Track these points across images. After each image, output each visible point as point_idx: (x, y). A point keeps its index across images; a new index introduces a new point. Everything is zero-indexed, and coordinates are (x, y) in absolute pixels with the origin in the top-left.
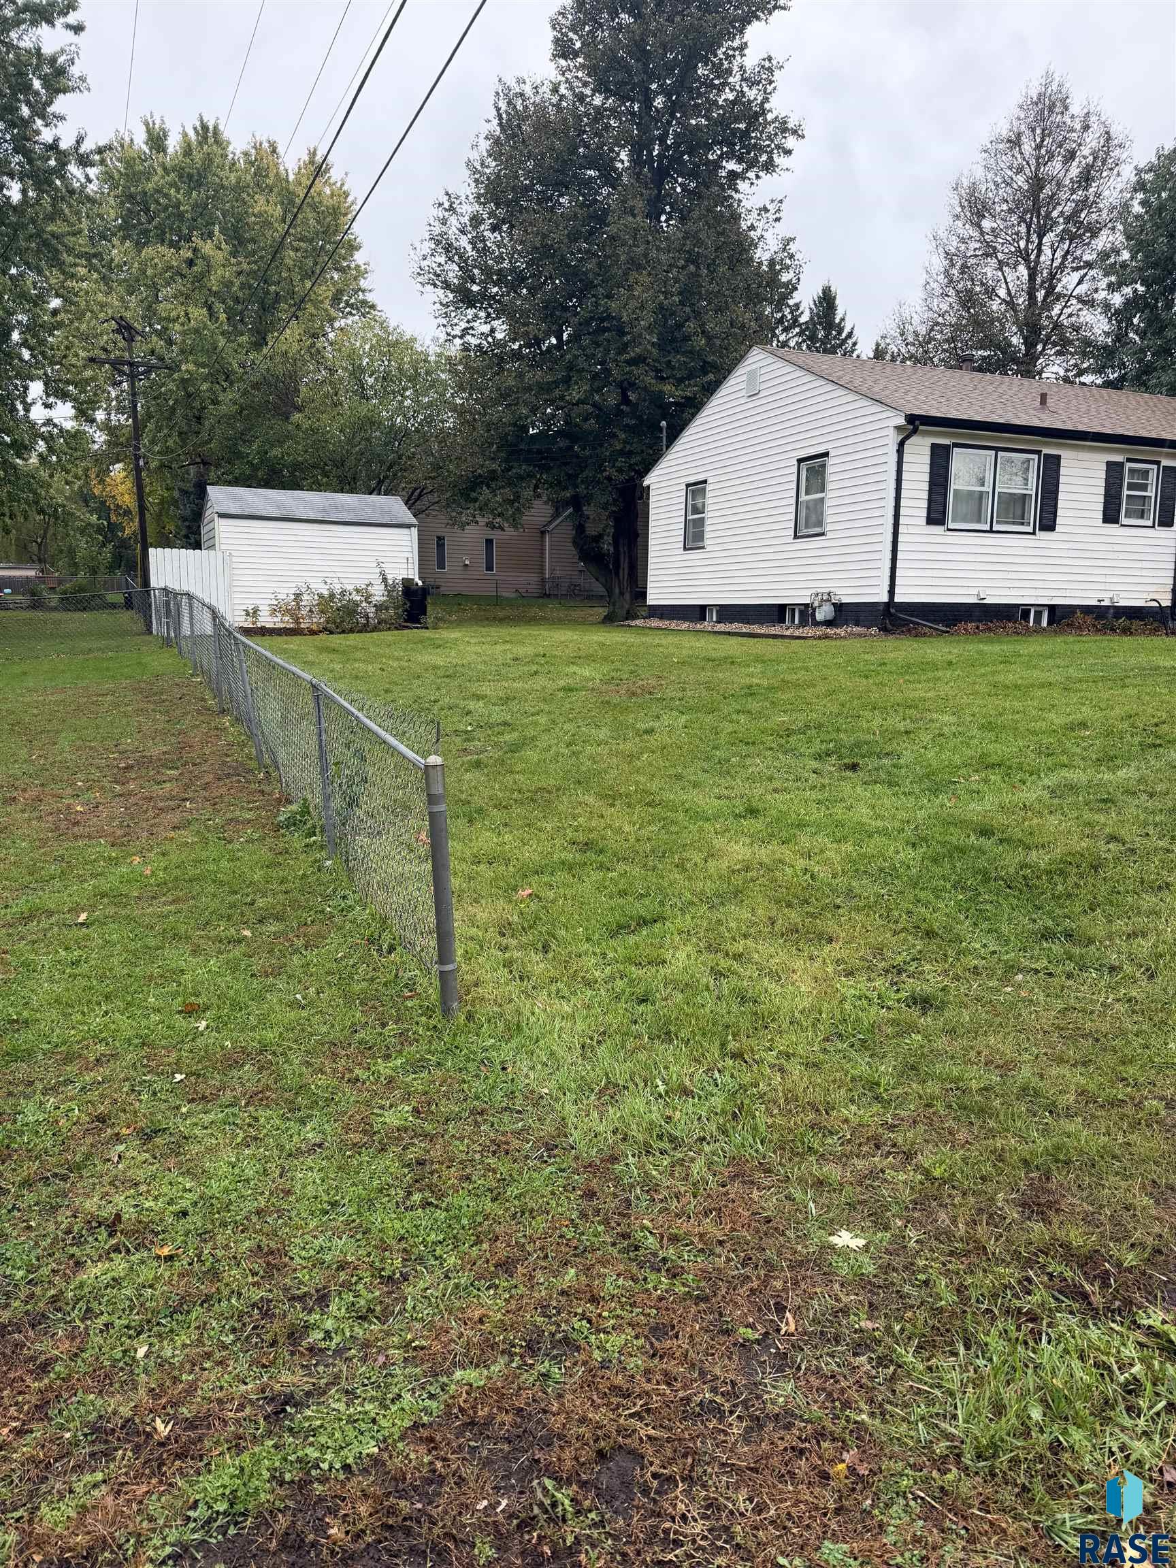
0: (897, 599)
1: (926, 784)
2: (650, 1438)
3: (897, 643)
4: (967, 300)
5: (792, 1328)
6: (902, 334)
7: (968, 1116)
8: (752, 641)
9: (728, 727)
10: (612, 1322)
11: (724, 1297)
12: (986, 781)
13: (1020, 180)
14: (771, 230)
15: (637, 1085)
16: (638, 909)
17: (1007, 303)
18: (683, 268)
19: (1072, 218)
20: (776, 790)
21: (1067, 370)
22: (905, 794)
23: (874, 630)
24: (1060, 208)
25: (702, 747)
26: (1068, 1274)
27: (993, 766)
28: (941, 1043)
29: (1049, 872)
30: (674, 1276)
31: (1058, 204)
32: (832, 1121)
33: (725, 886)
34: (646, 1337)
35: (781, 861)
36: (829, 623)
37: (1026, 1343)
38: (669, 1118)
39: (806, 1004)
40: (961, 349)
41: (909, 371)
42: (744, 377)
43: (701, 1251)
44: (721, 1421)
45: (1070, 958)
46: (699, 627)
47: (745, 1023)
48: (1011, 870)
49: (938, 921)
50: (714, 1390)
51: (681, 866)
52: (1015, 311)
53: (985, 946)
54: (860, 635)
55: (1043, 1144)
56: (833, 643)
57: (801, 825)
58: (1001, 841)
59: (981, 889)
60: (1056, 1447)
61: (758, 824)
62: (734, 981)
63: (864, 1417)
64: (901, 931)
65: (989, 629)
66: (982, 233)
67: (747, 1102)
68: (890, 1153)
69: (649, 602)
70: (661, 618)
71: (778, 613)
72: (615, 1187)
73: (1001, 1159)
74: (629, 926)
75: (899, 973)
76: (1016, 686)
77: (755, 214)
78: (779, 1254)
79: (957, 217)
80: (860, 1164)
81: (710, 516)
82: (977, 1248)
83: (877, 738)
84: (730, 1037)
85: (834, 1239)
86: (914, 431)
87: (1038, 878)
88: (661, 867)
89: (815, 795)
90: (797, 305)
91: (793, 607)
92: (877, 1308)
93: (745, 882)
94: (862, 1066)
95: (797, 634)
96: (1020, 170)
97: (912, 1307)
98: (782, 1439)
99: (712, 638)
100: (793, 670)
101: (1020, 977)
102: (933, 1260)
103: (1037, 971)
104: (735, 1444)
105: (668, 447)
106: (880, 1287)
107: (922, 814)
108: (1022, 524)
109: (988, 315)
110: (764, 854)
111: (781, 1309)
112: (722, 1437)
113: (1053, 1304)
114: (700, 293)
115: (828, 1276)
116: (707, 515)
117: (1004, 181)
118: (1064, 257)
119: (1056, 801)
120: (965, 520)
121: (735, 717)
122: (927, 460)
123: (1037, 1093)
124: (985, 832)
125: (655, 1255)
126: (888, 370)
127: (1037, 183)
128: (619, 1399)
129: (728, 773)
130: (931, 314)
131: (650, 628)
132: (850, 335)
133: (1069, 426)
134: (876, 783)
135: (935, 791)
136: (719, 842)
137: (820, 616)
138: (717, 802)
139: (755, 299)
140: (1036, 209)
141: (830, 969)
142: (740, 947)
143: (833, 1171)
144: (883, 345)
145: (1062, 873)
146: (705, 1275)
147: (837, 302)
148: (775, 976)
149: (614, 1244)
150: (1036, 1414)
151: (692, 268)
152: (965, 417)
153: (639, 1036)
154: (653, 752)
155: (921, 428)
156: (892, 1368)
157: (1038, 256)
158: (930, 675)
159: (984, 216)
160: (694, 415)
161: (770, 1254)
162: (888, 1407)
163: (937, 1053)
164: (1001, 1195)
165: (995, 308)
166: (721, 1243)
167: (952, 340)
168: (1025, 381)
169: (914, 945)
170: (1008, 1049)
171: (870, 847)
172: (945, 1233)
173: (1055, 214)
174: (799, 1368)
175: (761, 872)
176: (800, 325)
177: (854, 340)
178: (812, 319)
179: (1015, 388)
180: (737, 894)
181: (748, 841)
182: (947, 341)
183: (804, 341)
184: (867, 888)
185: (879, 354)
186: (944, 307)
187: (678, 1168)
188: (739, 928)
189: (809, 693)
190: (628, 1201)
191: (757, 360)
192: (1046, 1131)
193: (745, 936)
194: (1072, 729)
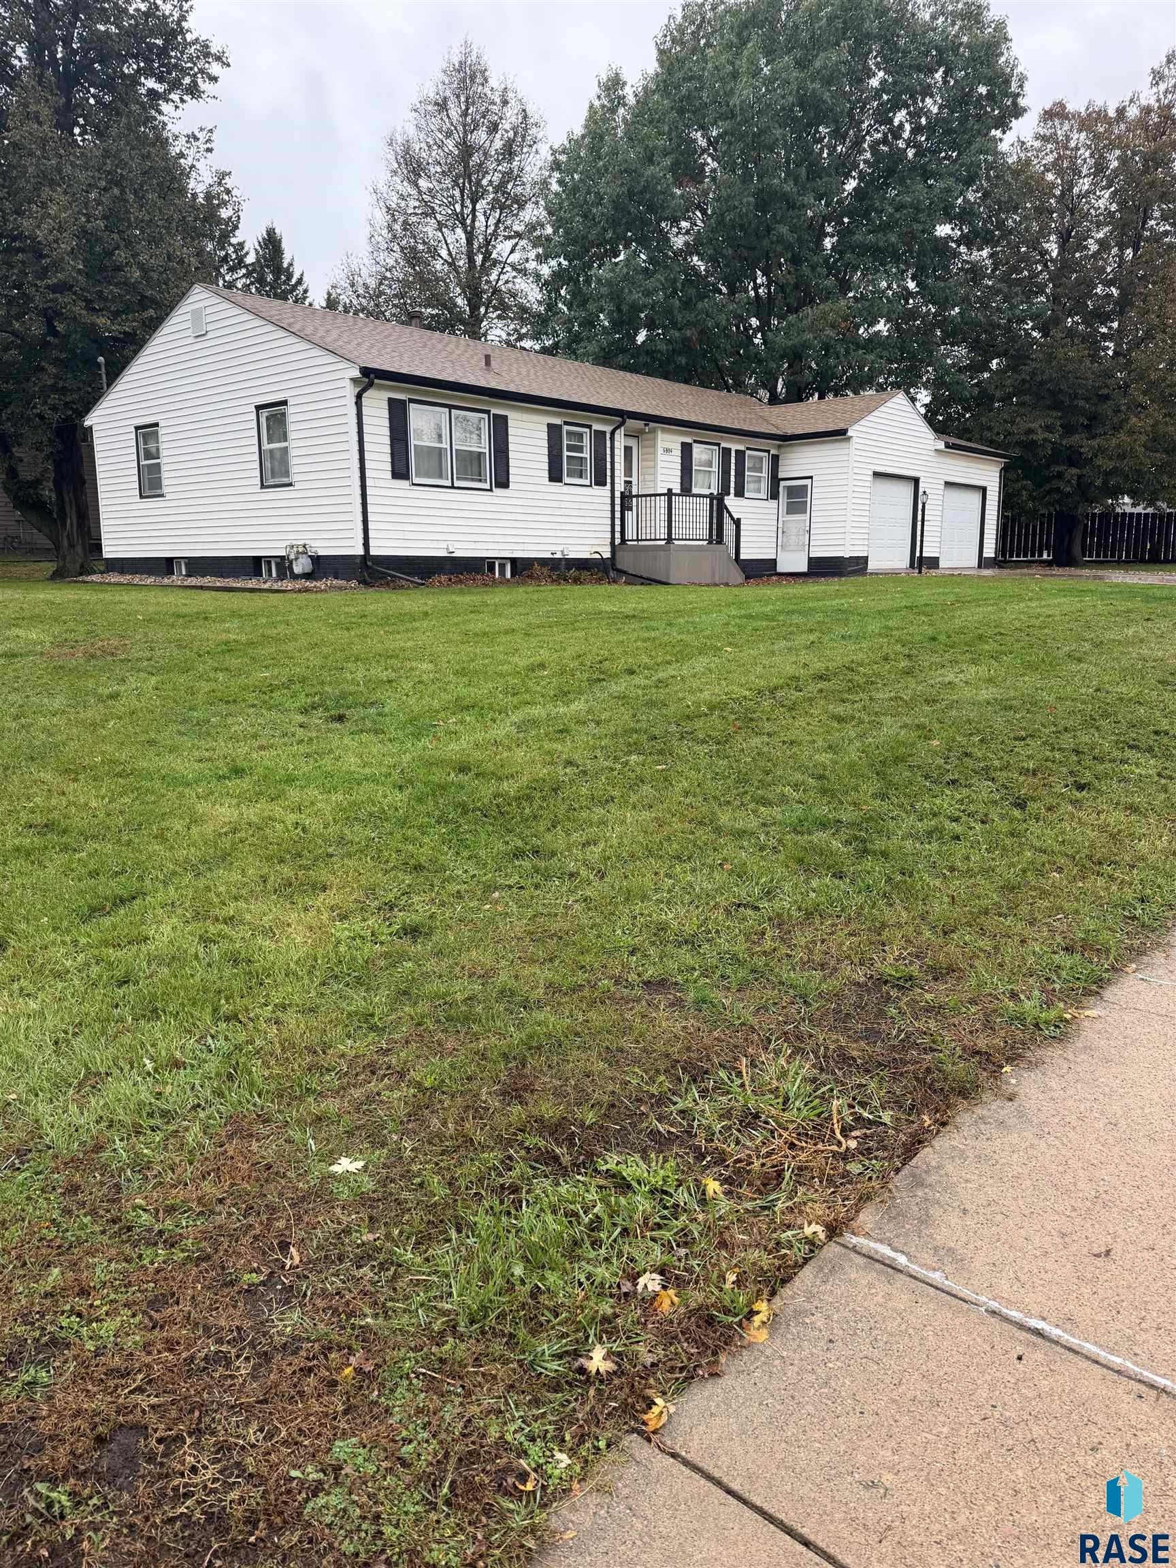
0: (373, 552)
1: (410, 729)
2: (152, 1407)
3: (377, 596)
4: (412, 257)
5: (297, 1260)
6: (352, 285)
7: (455, 1026)
8: (227, 595)
9: (206, 687)
10: (105, 1308)
11: (226, 1251)
12: (462, 722)
13: (450, 144)
14: (202, 160)
15: (122, 1070)
16: (116, 887)
17: (450, 264)
18: (105, 189)
19: (500, 187)
20: (262, 748)
21: (509, 334)
22: (390, 740)
23: (353, 583)
24: (488, 177)
25: (178, 709)
26: (542, 1143)
27: (467, 708)
28: (430, 965)
29: (517, 799)
30: (172, 1246)
31: (487, 173)
32: (329, 1059)
33: (211, 851)
34: (144, 1313)
35: (270, 818)
36: (307, 576)
37: (509, 1213)
38: (160, 1094)
39: (301, 953)
40: (411, 305)
41: (361, 323)
42: (188, 316)
43: (202, 1213)
44: (227, 1367)
45: (537, 871)
46: (166, 581)
47: (237, 985)
48: (486, 801)
49: (424, 855)
50: (220, 1341)
51: (161, 837)
52: (458, 273)
53: (466, 871)
54: (340, 588)
55: (518, 1036)
56: (313, 596)
57: (290, 780)
58: (477, 775)
59: (461, 821)
60: (535, 1293)
61: (245, 784)
62: (225, 945)
63: (369, 1320)
64: (392, 869)
65: (461, 581)
66: (420, 192)
67: (242, 1060)
68: (385, 1075)
69: (106, 555)
70: (122, 572)
71: (253, 565)
72: (102, 1175)
73: (484, 1057)
74: (104, 908)
75: (391, 909)
76: (485, 634)
77: (183, 140)
78: (281, 1195)
79: (395, 172)
80: (357, 1093)
81: (167, 462)
82: (466, 1142)
83: (361, 688)
84: (223, 1001)
85: (335, 1168)
86: (370, 385)
87: (509, 805)
88: (137, 840)
89: (303, 749)
90: (241, 245)
91: (268, 559)
92: (377, 1220)
93: (233, 844)
94: (358, 1001)
95: (275, 587)
96: (449, 135)
97: (409, 1210)
98: (290, 1364)
99: (182, 593)
100: (274, 625)
101: (496, 894)
102: (427, 1163)
103: (510, 887)
104: (243, 1385)
105: (109, 385)
106: (379, 1200)
107: (406, 758)
108: (480, 481)
109: (434, 274)
110: (252, 813)
111: (284, 1247)
112: (229, 1382)
113: (531, 1172)
114: (129, 219)
115: (330, 1203)
116: (163, 461)
117: (436, 143)
118: (497, 225)
119: (521, 735)
120: (427, 475)
121: (212, 675)
122: (386, 414)
123: (513, 993)
124: (463, 769)
125: (150, 1230)
126: (340, 320)
127: (466, 150)
128: (116, 1381)
129: (209, 734)
130: (378, 268)
131: (109, 584)
132: (300, 281)
133: (512, 388)
134: (362, 731)
135: (417, 736)
136: (201, 807)
137: (297, 569)
138: (197, 766)
139: (193, 235)
140: (468, 176)
141: (325, 917)
142: (230, 911)
143: (331, 1105)
144: (334, 295)
145: (529, 798)
146: (205, 1235)
147: (284, 245)
148: (269, 933)
149: (103, 1232)
150: (518, 1270)
151: (116, 191)
152: (418, 373)
153: (122, 1020)
154: (120, 718)
155: (376, 381)
156: (393, 1269)
157: (473, 221)
158: (409, 625)
159: (420, 176)
160: (136, 352)
161: (272, 1198)
162: (389, 1304)
163: (426, 976)
164: (484, 1090)
165: (438, 267)
166: (221, 1201)
167: (401, 296)
168: (471, 342)
169: (403, 880)
170: (488, 960)
171: (360, 794)
172: (437, 1136)
173: (485, 182)
174: (305, 1295)
175: (251, 832)
176: (246, 266)
177: (304, 286)
178: (258, 260)
179: (462, 348)
180: (225, 857)
181: (234, 802)
182: (395, 296)
183: (252, 283)
184: (359, 833)
185: (331, 304)
186: (391, 262)
187: (172, 1141)
188: (228, 892)
189: (290, 647)
190: (117, 1186)
191: (199, 298)
192: (520, 1025)
193: (236, 899)
194: (533, 670)
